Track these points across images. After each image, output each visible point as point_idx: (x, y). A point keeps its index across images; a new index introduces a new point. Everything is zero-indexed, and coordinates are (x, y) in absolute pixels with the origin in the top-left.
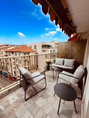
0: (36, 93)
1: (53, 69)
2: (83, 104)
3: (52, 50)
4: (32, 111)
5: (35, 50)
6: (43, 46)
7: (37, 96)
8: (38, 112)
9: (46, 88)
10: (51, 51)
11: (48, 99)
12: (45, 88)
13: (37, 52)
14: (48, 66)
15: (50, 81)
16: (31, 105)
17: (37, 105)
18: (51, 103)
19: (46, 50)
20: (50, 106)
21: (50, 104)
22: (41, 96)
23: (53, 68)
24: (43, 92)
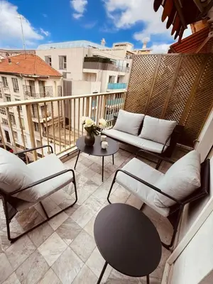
0: (46, 219)
1: (104, 150)
2: (170, 265)
3: (115, 74)
4: (24, 274)
5: (61, 72)
6: (87, 59)
7: (46, 230)
8: (41, 279)
9: (75, 206)
10: (110, 77)
11: (76, 240)
12: (72, 206)
13: (69, 78)
14: (88, 138)
15: (90, 183)
16: (24, 256)
17: (43, 258)
18: (82, 253)
19: (95, 74)
20: (79, 264)
21: (79, 255)
22: (59, 230)
23: (103, 147)
24: (65, 216)
